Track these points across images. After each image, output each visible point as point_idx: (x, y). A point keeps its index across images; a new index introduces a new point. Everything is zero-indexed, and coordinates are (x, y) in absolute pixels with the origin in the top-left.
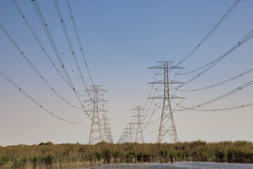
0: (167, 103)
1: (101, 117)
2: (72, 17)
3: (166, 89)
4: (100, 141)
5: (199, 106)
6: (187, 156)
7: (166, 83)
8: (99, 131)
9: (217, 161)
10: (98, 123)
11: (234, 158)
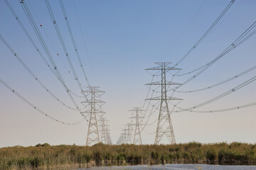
0: (164, 104)
1: (98, 118)
2: (66, 18)
3: (164, 90)
4: (97, 142)
5: (194, 108)
6: (178, 158)
7: (164, 84)
8: (97, 132)
9: (207, 163)
10: (95, 124)
11: (224, 159)
